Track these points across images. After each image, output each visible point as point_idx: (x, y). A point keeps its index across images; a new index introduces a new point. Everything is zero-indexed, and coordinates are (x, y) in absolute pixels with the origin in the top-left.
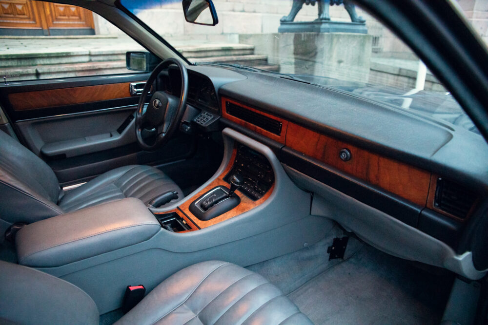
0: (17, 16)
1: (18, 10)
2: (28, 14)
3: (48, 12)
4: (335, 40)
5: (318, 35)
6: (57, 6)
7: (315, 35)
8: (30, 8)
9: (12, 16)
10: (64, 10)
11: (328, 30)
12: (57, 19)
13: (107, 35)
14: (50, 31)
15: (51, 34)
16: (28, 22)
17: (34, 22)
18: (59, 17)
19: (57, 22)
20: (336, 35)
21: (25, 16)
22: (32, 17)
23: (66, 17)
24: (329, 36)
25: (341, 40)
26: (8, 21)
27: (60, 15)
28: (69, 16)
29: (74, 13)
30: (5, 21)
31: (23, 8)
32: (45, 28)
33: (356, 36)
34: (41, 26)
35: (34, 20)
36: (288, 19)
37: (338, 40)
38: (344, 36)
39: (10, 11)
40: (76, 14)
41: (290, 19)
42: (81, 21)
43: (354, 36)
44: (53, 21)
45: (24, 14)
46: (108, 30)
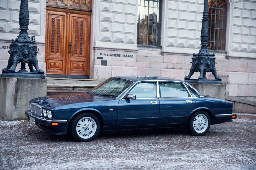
0: (56, 68)
1: (57, 66)
2: (60, 68)
3: (69, 67)
4: (205, 87)
5: (197, 84)
6: (74, 64)
7: (196, 84)
8: (62, 65)
9: (53, 68)
10: (77, 66)
11: (201, 83)
12: (72, 70)
13: (97, 79)
14: (68, 76)
15: (68, 77)
16: (59, 71)
17: (62, 71)
18: (74, 69)
19: (72, 72)
20: (205, 85)
21: (59, 69)
22: (61, 69)
23: (77, 69)
24: (201, 85)
25: (207, 87)
26: (51, 71)
27: (74, 68)
28: (78, 69)
29: (81, 67)
30: (50, 71)
31: (59, 65)
32: (66, 74)
33: (216, 85)
34: (65, 73)
35: (62, 70)
36: (188, 78)
37: (206, 87)
38: (209, 85)
39: (53, 66)
40: (82, 68)
41: (189, 78)
42: (83, 71)
43: (214, 85)
44: (70, 71)
45: (58, 68)
46: (98, 77)
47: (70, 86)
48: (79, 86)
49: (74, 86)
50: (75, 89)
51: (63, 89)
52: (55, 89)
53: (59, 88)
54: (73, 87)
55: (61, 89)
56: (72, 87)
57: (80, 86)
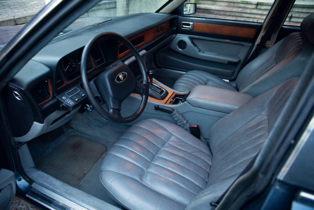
47: (251, 2)
48: (266, 3)
49: (258, 3)
50: (259, 7)
51: (238, 6)
52: (226, 4)
53: (232, 4)
54: (256, 3)
55: (236, 5)
56: (254, 3)
57: (268, 3)
